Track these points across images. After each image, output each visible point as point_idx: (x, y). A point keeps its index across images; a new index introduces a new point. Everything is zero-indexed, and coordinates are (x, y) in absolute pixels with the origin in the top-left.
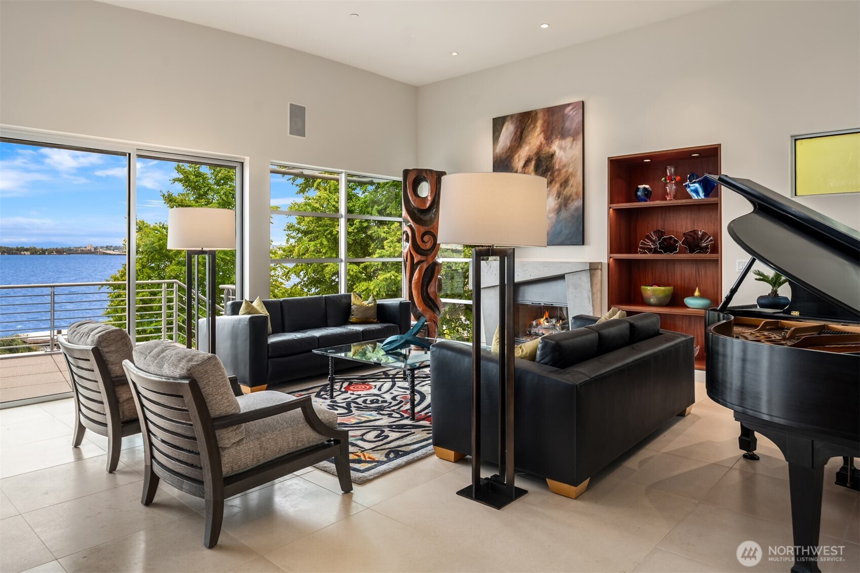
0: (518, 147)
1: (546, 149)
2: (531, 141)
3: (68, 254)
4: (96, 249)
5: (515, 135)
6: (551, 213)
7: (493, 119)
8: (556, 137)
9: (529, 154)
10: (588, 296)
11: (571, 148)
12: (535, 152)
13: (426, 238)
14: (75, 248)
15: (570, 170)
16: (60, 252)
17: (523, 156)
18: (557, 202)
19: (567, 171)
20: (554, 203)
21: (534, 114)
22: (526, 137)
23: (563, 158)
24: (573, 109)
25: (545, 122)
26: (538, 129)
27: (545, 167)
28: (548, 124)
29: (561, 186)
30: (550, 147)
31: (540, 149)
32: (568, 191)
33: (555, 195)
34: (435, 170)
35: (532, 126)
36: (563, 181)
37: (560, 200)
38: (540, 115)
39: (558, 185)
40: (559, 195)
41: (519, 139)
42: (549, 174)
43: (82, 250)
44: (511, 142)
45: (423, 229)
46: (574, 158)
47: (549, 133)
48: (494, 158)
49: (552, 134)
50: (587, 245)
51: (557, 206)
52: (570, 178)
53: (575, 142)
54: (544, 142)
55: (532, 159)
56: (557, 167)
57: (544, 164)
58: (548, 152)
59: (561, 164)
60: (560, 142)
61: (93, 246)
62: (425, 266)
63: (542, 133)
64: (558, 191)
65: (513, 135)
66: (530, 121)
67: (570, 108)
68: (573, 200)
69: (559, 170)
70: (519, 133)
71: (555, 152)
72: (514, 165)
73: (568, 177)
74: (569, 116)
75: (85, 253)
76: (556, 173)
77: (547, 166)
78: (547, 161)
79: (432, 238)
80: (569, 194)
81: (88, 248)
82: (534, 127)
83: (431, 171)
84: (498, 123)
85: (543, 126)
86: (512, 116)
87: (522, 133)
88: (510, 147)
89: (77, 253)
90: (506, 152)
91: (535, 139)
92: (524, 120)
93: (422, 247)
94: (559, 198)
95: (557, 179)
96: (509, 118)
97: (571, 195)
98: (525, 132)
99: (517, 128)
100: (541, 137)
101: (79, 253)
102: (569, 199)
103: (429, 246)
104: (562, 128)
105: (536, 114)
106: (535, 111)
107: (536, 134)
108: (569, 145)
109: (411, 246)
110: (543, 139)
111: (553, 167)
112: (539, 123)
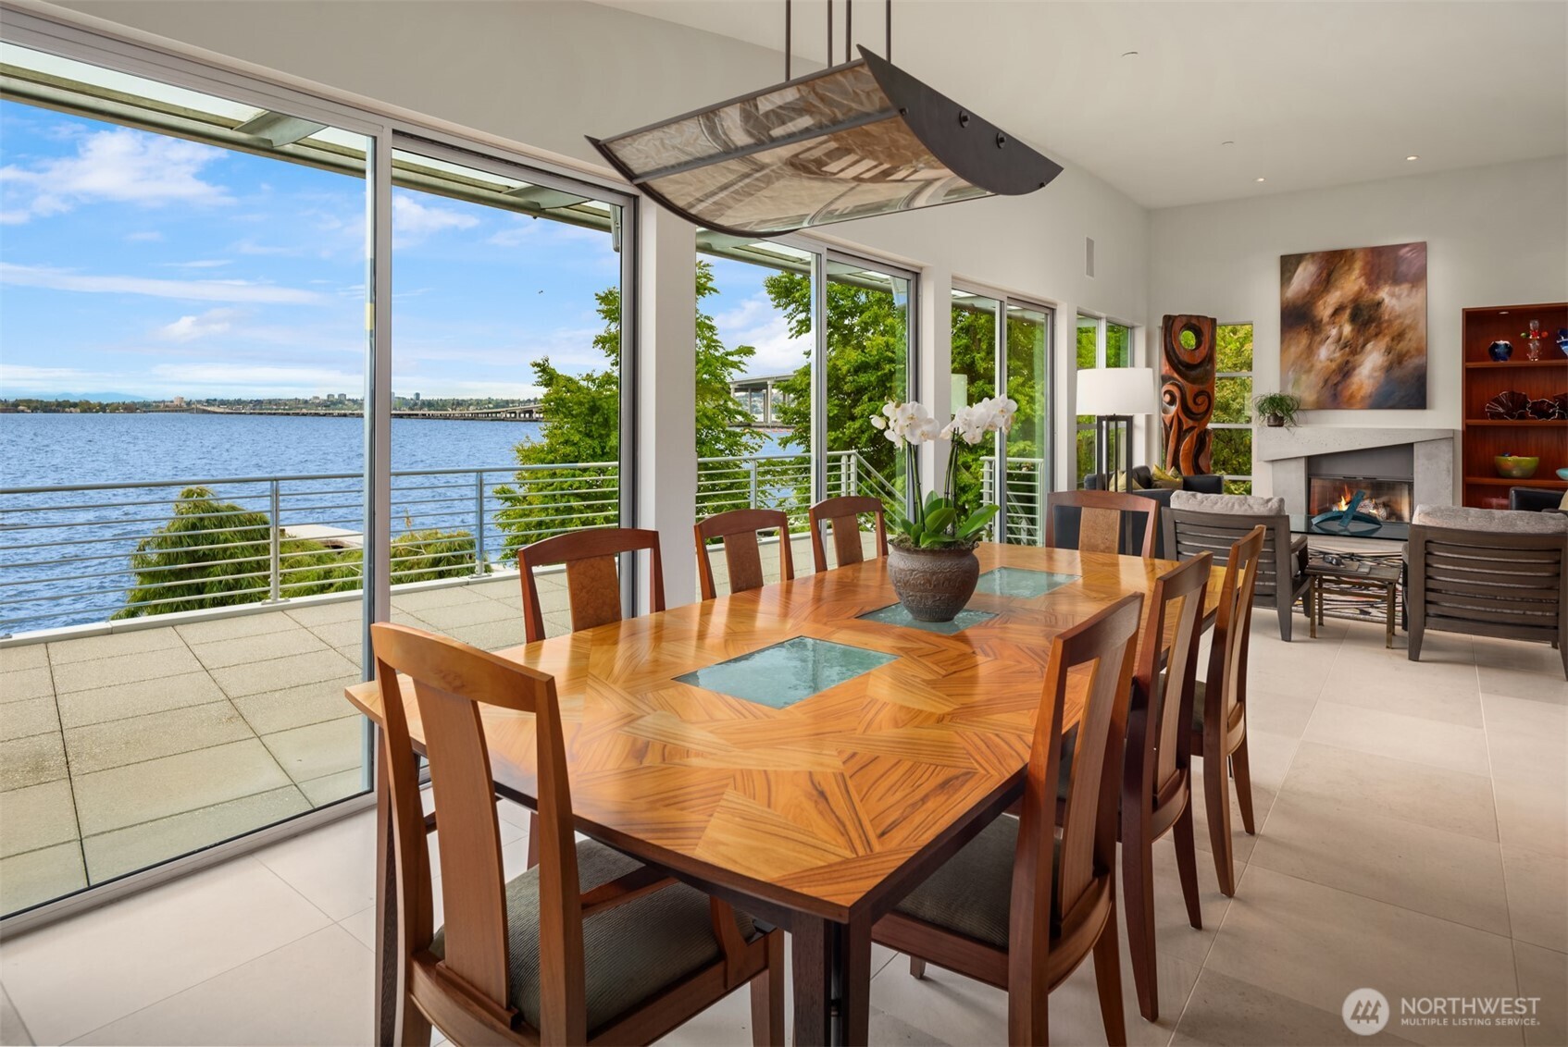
0: (1323, 292)
1: (1369, 296)
2: (1345, 285)
3: (145, 412)
4: (189, 404)
5: (1318, 277)
6: (1376, 371)
7: (1282, 257)
8: (1386, 282)
9: (1341, 300)
10: (1448, 468)
11: (1408, 295)
12: (1351, 298)
13: (1199, 400)
14: (155, 402)
15: (1408, 322)
16: (130, 408)
17: (1331, 303)
18: (1385, 358)
19: (1402, 323)
20: (1381, 360)
21: (1349, 254)
22: (1336, 280)
23: (1397, 308)
24: (1410, 251)
25: (1367, 263)
26: (1356, 272)
27: (1366, 317)
28: (1372, 267)
29: (1393, 339)
30: (1375, 294)
31: (1359, 294)
32: (1403, 346)
33: (1383, 350)
34: (1209, 316)
35: (1346, 268)
36: (1396, 334)
37: (1390, 355)
38: (1360, 256)
39: (1387, 339)
40: (1389, 351)
41: (1326, 280)
42: (1374, 325)
43: (167, 406)
44: (1312, 285)
45: (1197, 388)
46: (1413, 308)
47: (1373, 278)
48: (1282, 303)
49: (1378, 278)
50: (1430, 409)
51: (1386, 364)
52: (1407, 331)
53: (1414, 290)
54: (1366, 287)
55: (1346, 307)
56: (1386, 318)
57: (1365, 313)
58: (1373, 300)
59: (1393, 314)
60: (1392, 288)
61: (185, 399)
62: (1195, 432)
63: (1363, 278)
64: (1387, 346)
65: (1315, 277)
66: (1343, 262)
67: (1407, 249)
68: (1411, 357)
69: (1390, 322)
70: (1324, 275)
71: (1383, 300)
72: (1316, 313)
73: (1404, 330)
74: (1406, 258)
75: (173, 411)
76: (1385, 325)
77: (1370, 317)
78: (1370, 310)
79: (1207, 400)
80: (1404, 350)
81: (176, 403)
82: (1349, 269)
83: (1206, 317)
84: (1289, 264)
85: (1363, 268)
86: (1313, 255)
87: (1329, 275)
88: (1309, 292)
89: (159, 411)
90: (1304, 298)
91: (1350, 284)
92: (1333, 263)
93: (1194, 410)
94: (1389, 353)
95: (1386, 331)
96: (1308, 256)
97: (1408, 352)
98: (1335, 275)
99: (1321, 269)
100: (1362, 282)
101: (162, 411)
102: (1405, 355)
103: (1203, 408)
104: (1395, 272)
105: (1353, 254)
106: (1351, 250)
107: (1354, 277)
108: (1405, 293)
109: (1180, 409)
110: (1363, 284)
111: (1380, 318)
112: (1358, 266)
